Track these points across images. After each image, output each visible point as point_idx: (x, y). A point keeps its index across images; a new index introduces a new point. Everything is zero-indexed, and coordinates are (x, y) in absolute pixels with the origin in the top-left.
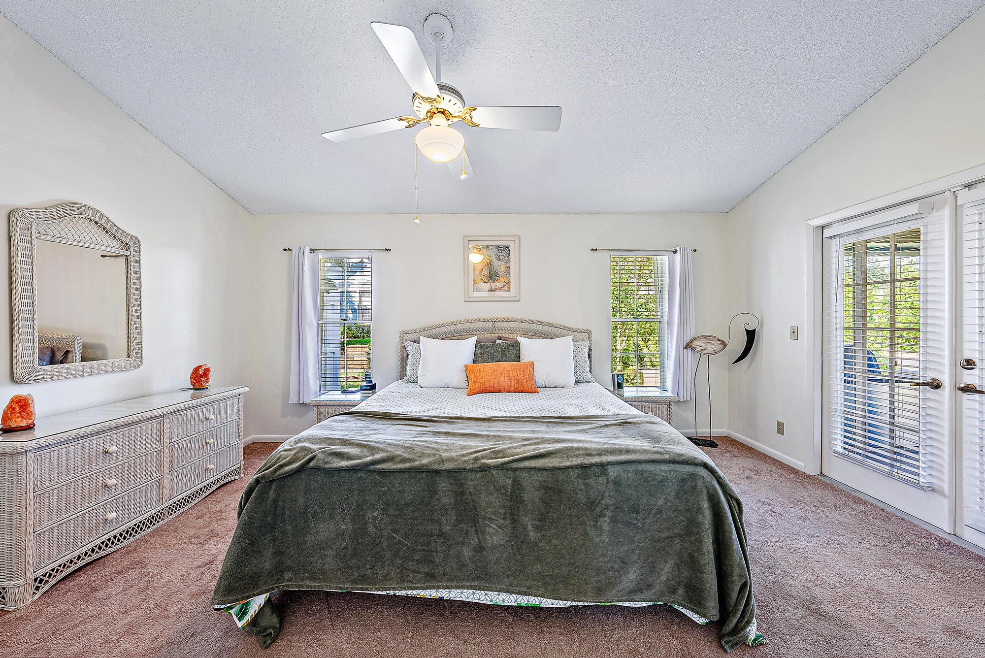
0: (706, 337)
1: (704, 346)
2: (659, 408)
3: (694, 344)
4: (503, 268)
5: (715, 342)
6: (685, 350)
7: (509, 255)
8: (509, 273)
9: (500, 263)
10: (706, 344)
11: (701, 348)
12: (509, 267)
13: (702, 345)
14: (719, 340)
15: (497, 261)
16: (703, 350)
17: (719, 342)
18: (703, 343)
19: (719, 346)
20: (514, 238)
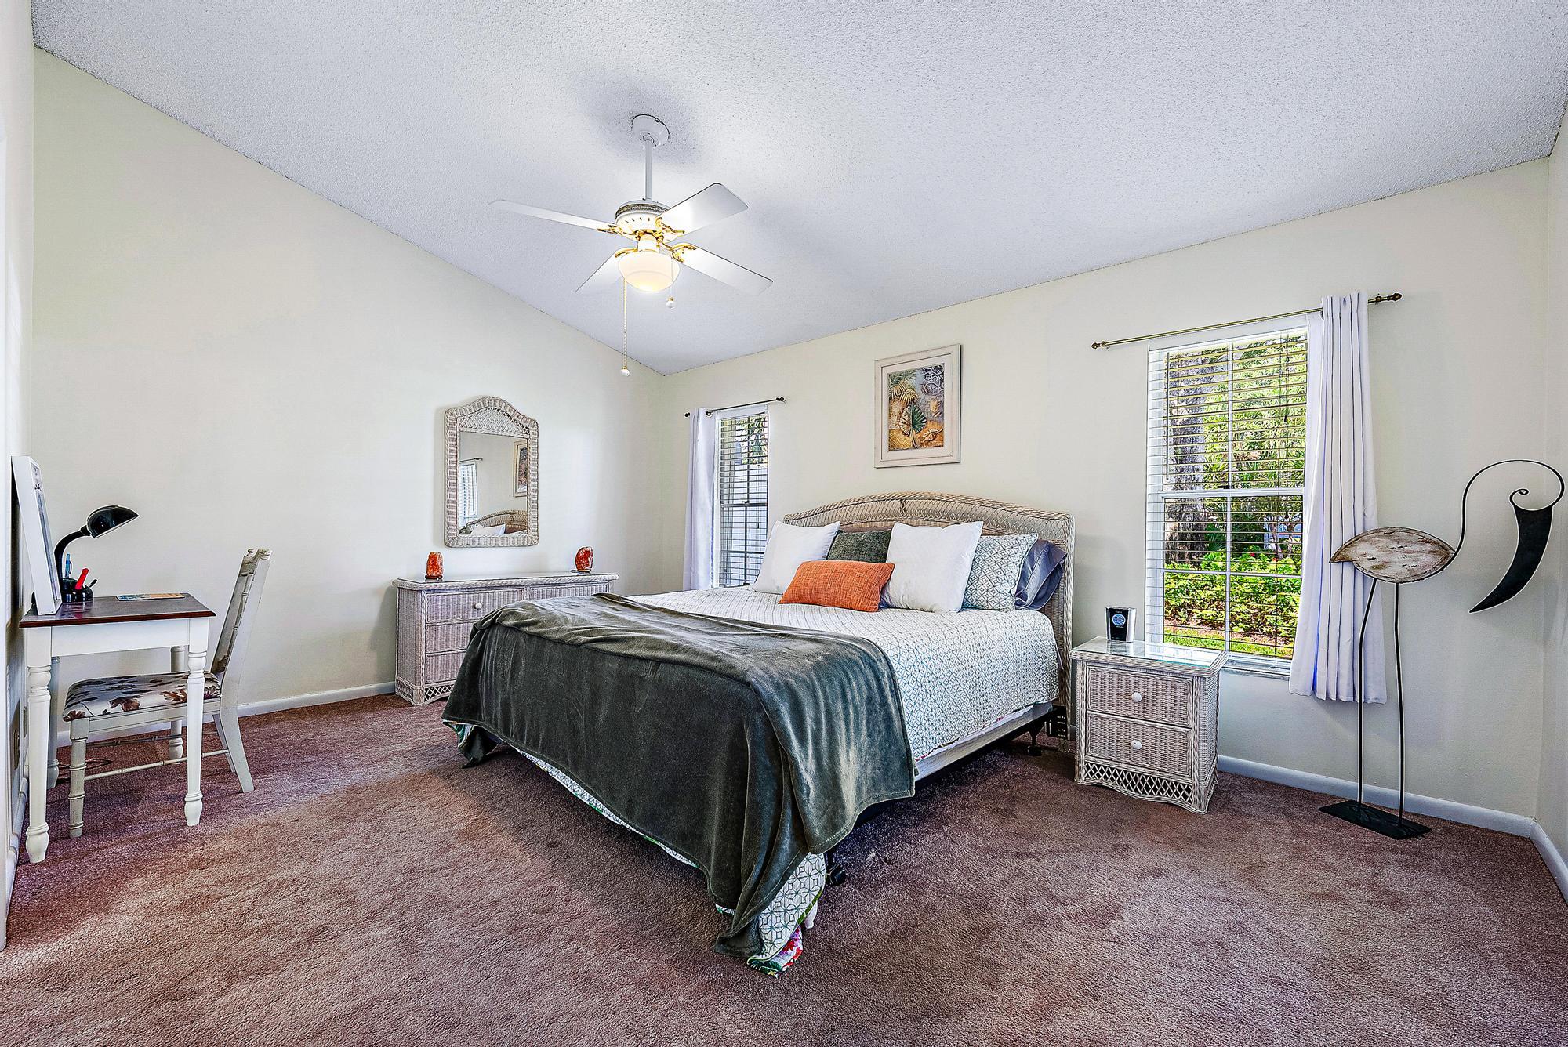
0: (1389, 533)
1: (1381, 557)
2: (1164, 687)
3: (1356, 552)
4: (933, 406)
5: (1415, 547)
6: (1336, 567)
7: (943, 381)
8: (942, 413)
9: (928, 398)
10: (1389, 552)
11: (1375, 563)
12: (941, 404)
13: (1374, 553)
14: (1428, 541)
15: (922, 395)
16: (1378, 568)
17: (1428, 547)
18: (1381, 549)
19: (1426, 559)
20: (948, 350)
